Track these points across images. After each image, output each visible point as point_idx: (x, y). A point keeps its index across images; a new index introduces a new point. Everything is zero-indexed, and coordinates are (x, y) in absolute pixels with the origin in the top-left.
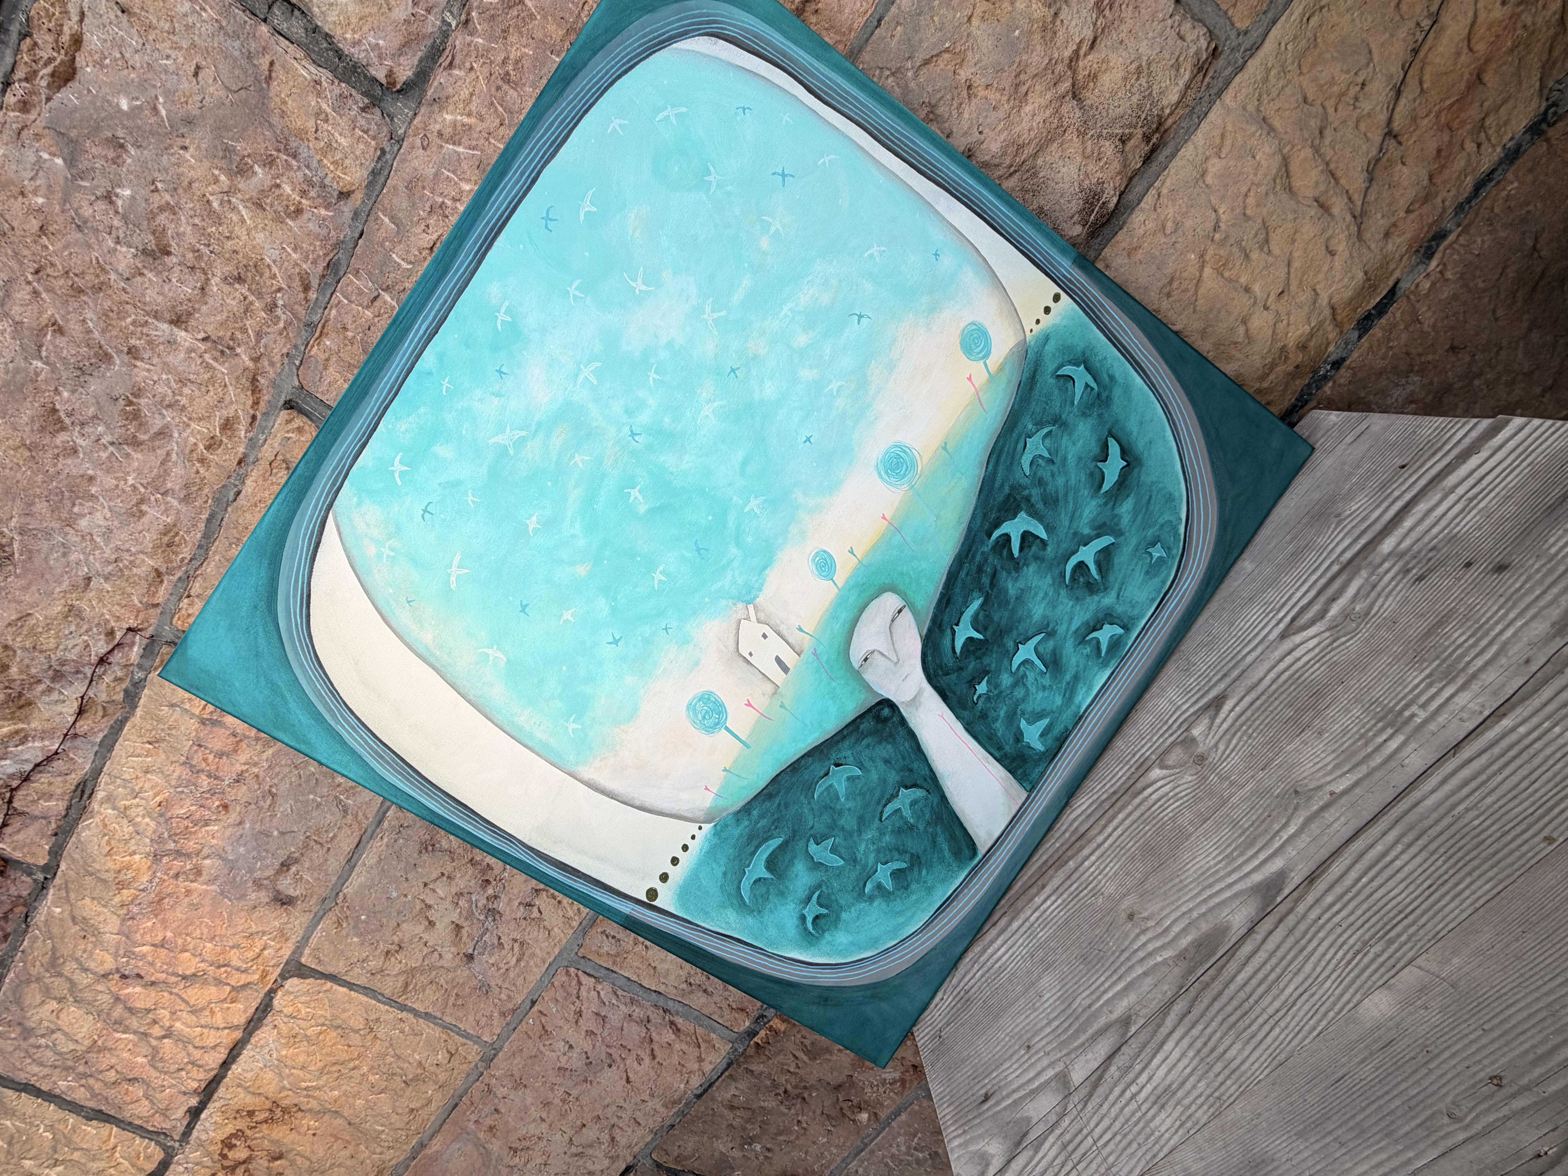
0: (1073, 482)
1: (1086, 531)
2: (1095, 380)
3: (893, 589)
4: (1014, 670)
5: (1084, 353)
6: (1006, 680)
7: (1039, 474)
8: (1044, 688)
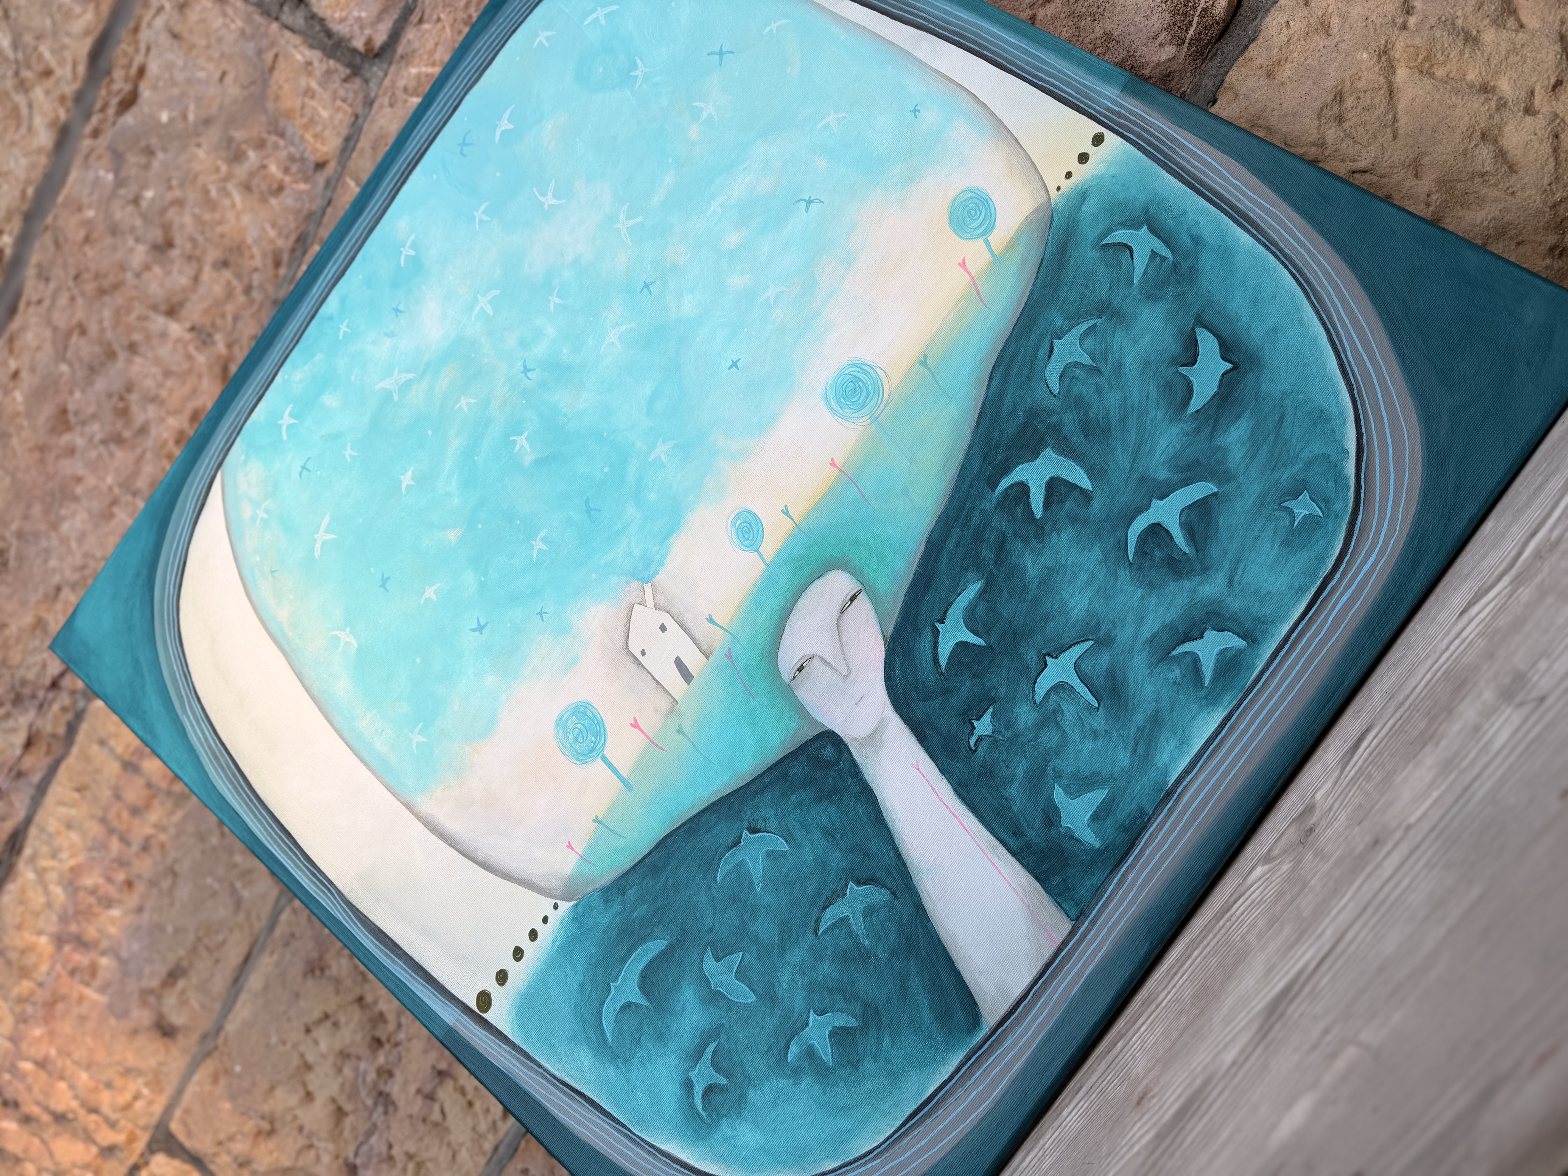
0: (1136, 398)
1: (1163, 474)
2: (1168, 246)
3: (843, 565)
4: (1038, 700)
5: (1147, 211)
6: (1025, 715)
7: (1076, 390)
8: (1095, 735)
